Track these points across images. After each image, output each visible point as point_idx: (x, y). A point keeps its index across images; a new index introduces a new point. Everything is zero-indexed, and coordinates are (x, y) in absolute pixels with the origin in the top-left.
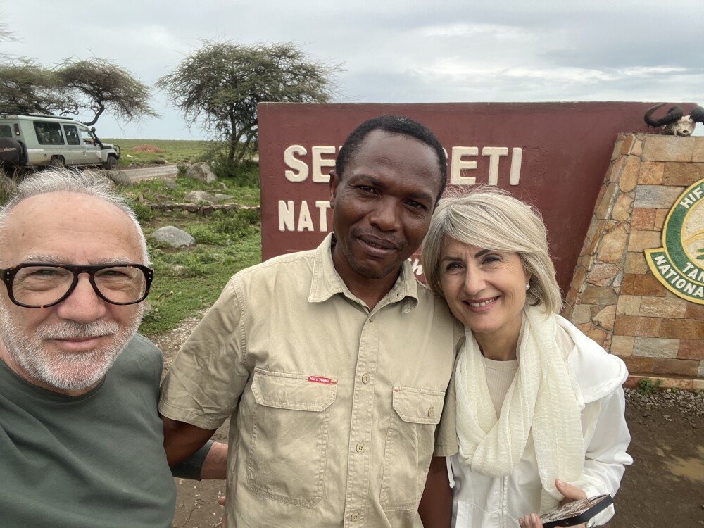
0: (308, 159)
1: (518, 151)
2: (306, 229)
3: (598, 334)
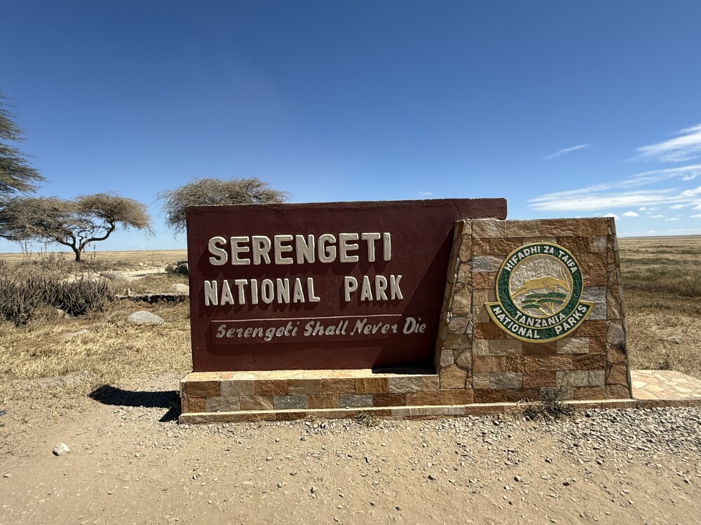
0: (228, 247)
1: (387, 236)
2: (227, 303)
3: (462, 373)
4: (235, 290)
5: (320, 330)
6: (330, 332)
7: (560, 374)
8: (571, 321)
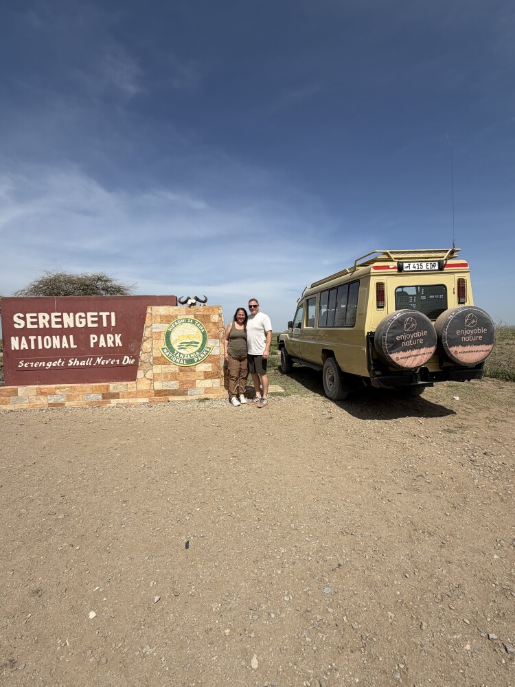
0: (24, 319)
1: (113, 314)
2: (24, 348)
3: (149, 382)
4: (29, 342)
5: (77, 362)
6: (83, 363)
7: (197, 381)
8: (202, 355)
